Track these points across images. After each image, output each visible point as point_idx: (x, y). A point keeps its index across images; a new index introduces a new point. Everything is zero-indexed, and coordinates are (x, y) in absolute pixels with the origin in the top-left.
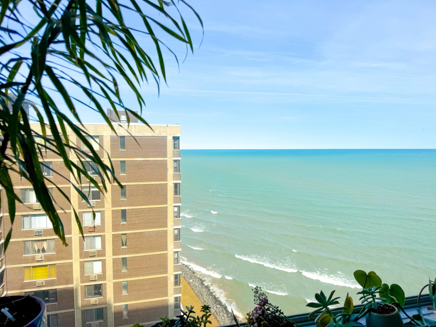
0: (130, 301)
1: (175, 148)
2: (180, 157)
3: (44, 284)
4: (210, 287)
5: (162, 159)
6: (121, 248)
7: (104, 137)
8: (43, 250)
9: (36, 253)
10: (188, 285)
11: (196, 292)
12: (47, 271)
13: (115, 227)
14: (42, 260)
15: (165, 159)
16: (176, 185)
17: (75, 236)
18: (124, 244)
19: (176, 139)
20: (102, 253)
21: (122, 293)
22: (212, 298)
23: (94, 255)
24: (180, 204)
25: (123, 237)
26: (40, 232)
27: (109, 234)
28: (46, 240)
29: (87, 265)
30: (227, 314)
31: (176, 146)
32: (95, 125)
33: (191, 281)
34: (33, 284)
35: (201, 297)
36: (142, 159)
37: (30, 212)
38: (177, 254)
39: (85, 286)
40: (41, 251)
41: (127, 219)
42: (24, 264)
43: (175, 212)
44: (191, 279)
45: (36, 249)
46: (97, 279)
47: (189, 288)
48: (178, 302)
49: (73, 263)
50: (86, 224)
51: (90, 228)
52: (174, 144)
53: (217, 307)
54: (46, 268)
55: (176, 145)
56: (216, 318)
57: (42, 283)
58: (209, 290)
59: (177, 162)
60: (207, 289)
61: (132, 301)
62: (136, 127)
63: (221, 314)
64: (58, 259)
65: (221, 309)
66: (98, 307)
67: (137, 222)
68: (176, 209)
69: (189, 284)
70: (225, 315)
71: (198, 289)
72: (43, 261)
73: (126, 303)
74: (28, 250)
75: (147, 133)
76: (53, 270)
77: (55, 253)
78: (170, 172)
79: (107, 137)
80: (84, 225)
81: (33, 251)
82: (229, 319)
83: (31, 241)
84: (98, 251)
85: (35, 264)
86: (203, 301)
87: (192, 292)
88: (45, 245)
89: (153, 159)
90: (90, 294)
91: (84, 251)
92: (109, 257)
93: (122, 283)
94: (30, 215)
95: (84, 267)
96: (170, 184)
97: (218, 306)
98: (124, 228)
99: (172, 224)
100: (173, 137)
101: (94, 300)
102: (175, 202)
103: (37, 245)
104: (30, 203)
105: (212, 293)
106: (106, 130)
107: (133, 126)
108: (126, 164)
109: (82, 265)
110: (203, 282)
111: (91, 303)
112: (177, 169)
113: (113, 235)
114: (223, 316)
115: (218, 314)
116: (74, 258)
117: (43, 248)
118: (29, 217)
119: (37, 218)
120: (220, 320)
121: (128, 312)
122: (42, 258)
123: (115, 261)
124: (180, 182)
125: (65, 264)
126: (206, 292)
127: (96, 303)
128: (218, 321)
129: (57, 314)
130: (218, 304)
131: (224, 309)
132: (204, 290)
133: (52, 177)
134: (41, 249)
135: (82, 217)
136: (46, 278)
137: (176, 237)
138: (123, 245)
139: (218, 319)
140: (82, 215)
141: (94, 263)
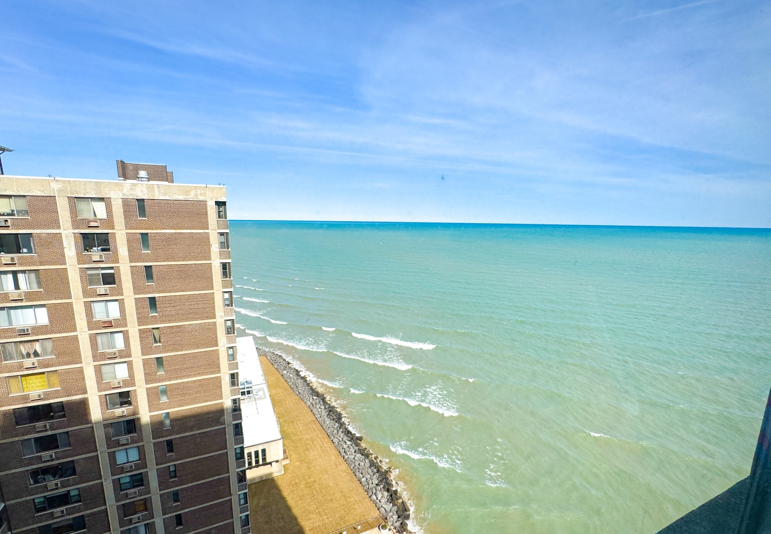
0: (172, 408)
1: (219, 217)
2: (227, 228)
3: (42, 397)
4: (307, 378)
5: (202, 231)
6: (154, 345)
7: (112, 200)
8: (36, 354)
9: (23, 358)
10: (281, 377)
11: (290, 384)
12: (46, 380)
13: (141, 320)
14: (35, 366)
15: (206, 231)
16: (224, 266)
17: (82, 333)
18: (158, 340)
19: (220, 204)
20: (126, 353)
21: (160, 399)
22: (308, 389)
23: (114, 356)
24: (231, 290)
25: (156, 332)
26: (26, 330)
27: (134, 329)
28: (37, 340)
29: (104, 369)
30: (325, 406)
31: (221, 215)
32: (96, 183)
33: (285, 372)
34: (26, 398)
35: (295, 389)
36: (173, 231)
37: (5, 304)
38: (232, 349)
39: (106, 395)
40: (32, 355)
41: (159, 310)
42: (6, 372)
43: (225, 300)
44: (285, 370)
45: (24, 352)
46: (122, 385)
47: (282, 379)
48: (238, 404)
49: (84, 367)
50: (97, 317)
51: (105, 322)
52: (219, 212)
53: (313, 399)
54: (44, 376)
55: (221, 213)
56: (312, 411)
57: (39, 396)
58: (306, 381)
59: (223, 235)
60: (303, 380)
61: (175, 407)
62: (159, 187)
63: (318, 407)
64: (59, 364)
65: (318, 401)
66: (127, 419)
67: (173, 313)
68: (227, 296)
69: (282, 375)
70: (323, 407)
71: (292, 380)
72: (37, 368)
73: (167, 411)
74: (10, 354)
75: (177, 196)
76: (55, 379)
77: (54, 357)
78: (215, 248)
79: (117, 200)
80: (96, 318)
81: (18, 355)
82: (326, 410)
83: (14, 342)
84: (120, 351)
85: (25, 372)
86: (298, 393)
87: (286, 384)
88: (38, 347)
89: (189, 231)
90: (114, 405)
91: (98, 352)
92: (137, 357)
93: (158, 388)
94: (7, 307)
95: (101, 372)
96: (216, 263)
97: (315, 398)
98: (154, 320)
99: (223, 314)
100: (216, 202)
101: (119, 411)
102: (224, 287)
103: (24, 347)
104: (3, 291)
105: (309, 384)
106: (115, 191)
107: (155, 186)
108: (150, 238)
109: (98, 370)
110: (299, 373)
111: (117, 415)
112: (225, 245)
113: (140, 330)
114: (320, 408)
115: (314, 406)
116: (85, 361)
117: (35, 350)
118: (5, 310)
119: (19, 311)
120: (316, 413)
121: (171, 422)
122: (33, 364)
123: (145, 363)
124: (229, 261)
125: (71, 370)
126: (302, 384)
127: (124, 414)
128: (313, 413)
129: (68, 432)
130: (315, 396)
131: (321, 401)
132: (300, 381)
133: (36, 255)
134: (32, 352)
135: (91, 308)
136: (45, 389)
137: (229, 330)
138: (156, 342)
139: (314, 411)
140: (91, 306)
141: (116, 366)
